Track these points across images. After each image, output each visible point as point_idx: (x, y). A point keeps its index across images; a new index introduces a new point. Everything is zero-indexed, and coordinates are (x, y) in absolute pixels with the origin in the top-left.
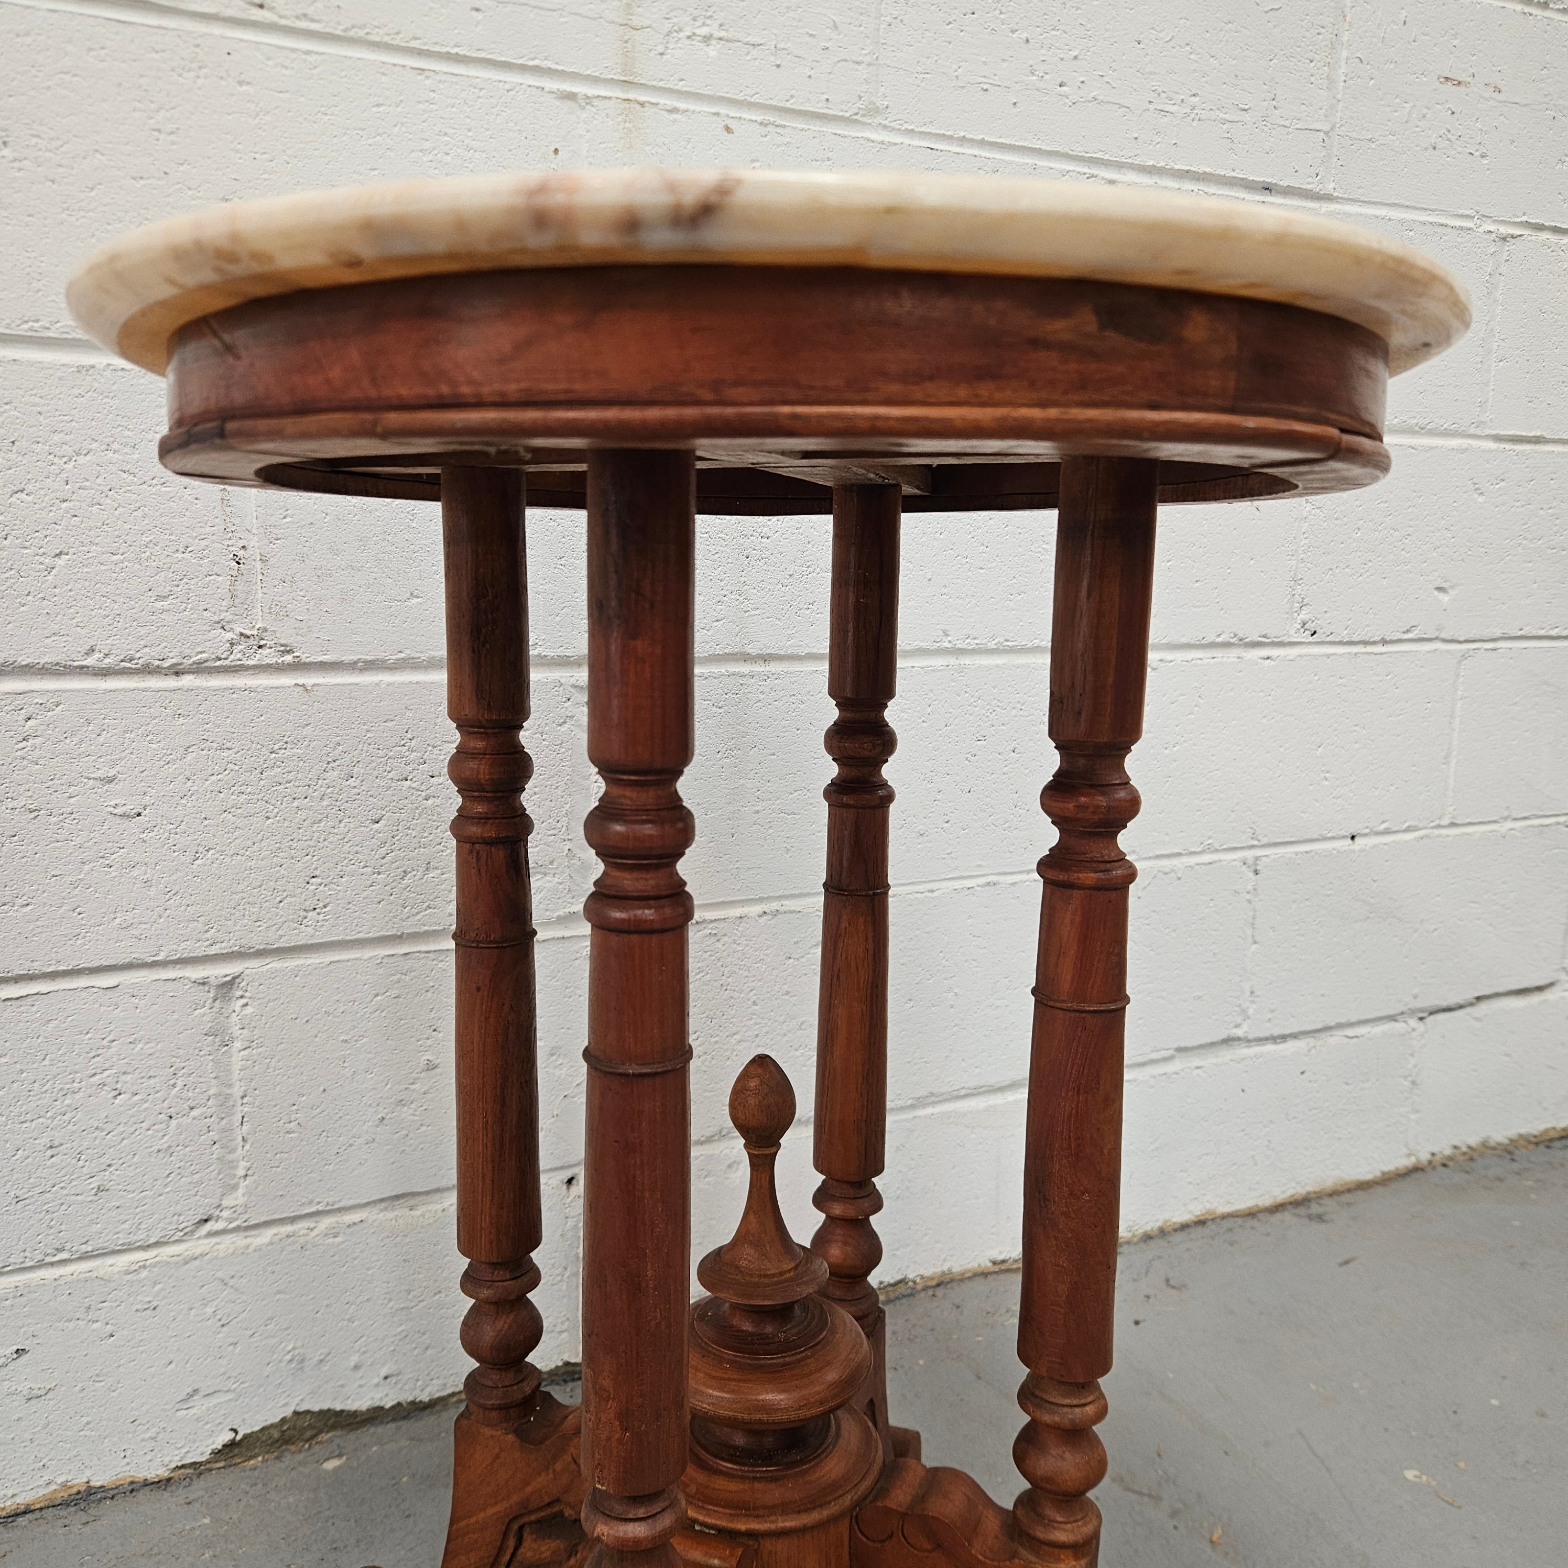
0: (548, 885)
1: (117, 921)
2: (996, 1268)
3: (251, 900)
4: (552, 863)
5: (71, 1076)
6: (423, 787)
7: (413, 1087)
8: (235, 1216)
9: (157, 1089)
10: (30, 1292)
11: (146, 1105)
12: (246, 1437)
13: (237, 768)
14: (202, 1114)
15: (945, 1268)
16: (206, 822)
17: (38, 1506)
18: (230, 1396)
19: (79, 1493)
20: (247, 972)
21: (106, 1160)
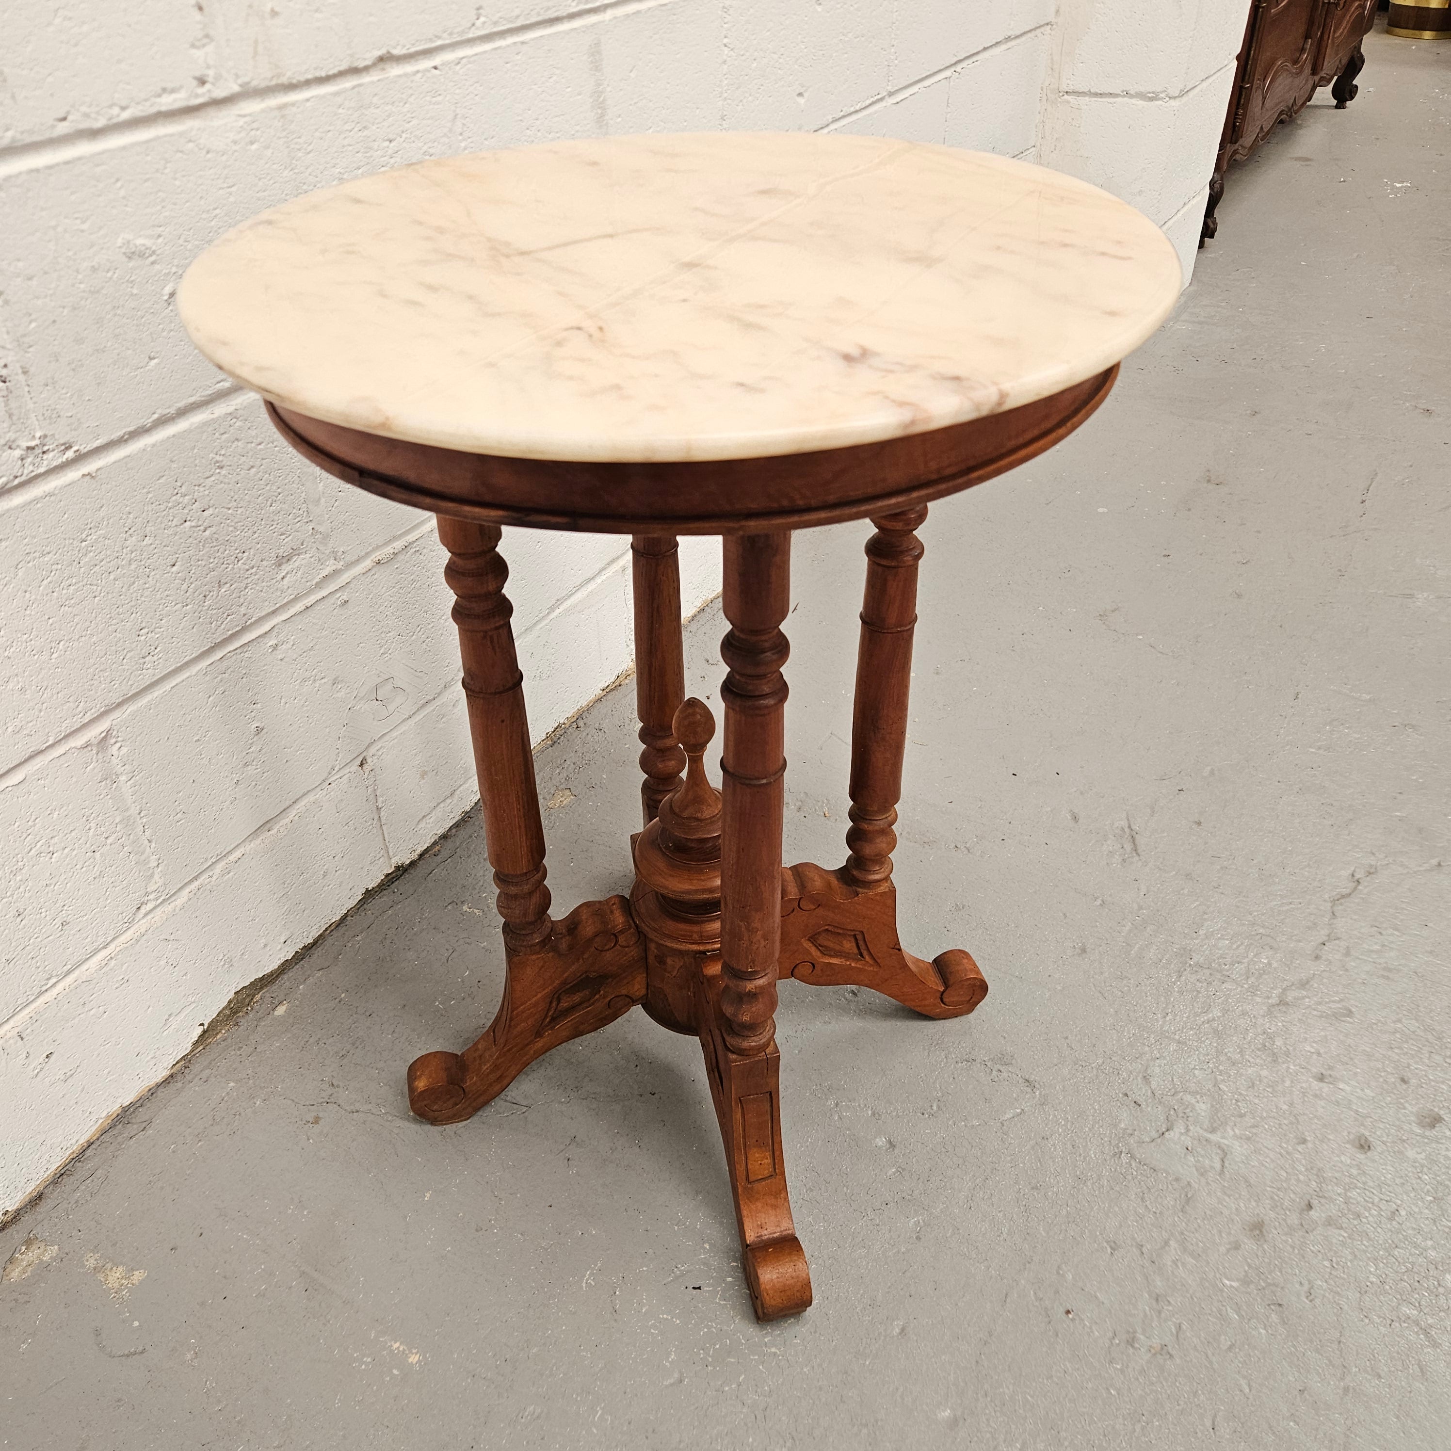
0: (303, 562)
1: (10, 730)
2: (605, 692)
3: (102, 668)
4: (302, 544)
5: (14, 860)
6: (200, 523)
7: (251, 750)
8: (159, 895)
9: (79, 837)
10: (41, 1016)
11: (75, 852)
12: (210, 1024)
13: (59, 566)
14: (115, 839)
15: (579, 707)
16: (51, 621)
17: (95, 1138)
18: (193, 1005)
19: (118, 1115)
20: (114, 722)
21: (60, 904)
